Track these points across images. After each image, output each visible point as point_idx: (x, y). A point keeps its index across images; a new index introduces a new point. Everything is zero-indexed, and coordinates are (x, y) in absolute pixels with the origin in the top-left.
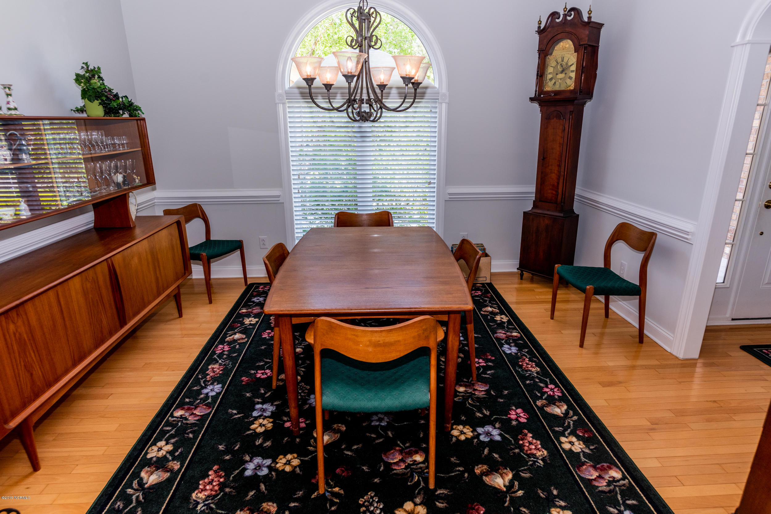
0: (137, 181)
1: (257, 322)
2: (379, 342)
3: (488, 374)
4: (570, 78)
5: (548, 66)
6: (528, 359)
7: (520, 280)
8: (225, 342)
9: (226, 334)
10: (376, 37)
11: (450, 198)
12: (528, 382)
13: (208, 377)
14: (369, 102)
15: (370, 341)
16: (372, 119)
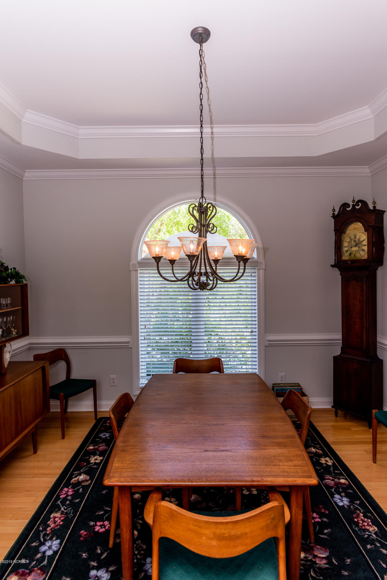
0: (14, 333)
1: (102, 460)
2: (224, 535)
3: (325, 534)
4: (363, 250)
5: (343, 242)
6: (362, 515)
7: (335, 417)
8: (70, 484)
9: (72, 474)
10: (213, 224)
11: (269, 344)
12: (369, 547)
13: (49, 529)
14: (206, 274)
15: (214, 533)
16: (209, 287)
